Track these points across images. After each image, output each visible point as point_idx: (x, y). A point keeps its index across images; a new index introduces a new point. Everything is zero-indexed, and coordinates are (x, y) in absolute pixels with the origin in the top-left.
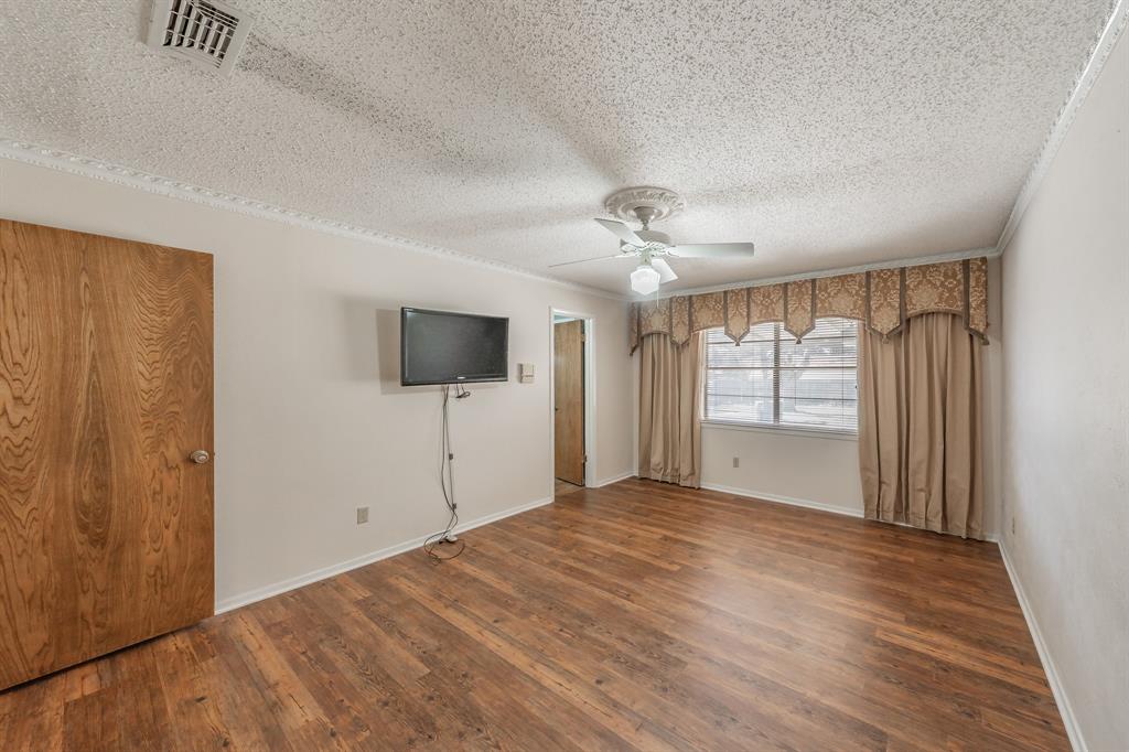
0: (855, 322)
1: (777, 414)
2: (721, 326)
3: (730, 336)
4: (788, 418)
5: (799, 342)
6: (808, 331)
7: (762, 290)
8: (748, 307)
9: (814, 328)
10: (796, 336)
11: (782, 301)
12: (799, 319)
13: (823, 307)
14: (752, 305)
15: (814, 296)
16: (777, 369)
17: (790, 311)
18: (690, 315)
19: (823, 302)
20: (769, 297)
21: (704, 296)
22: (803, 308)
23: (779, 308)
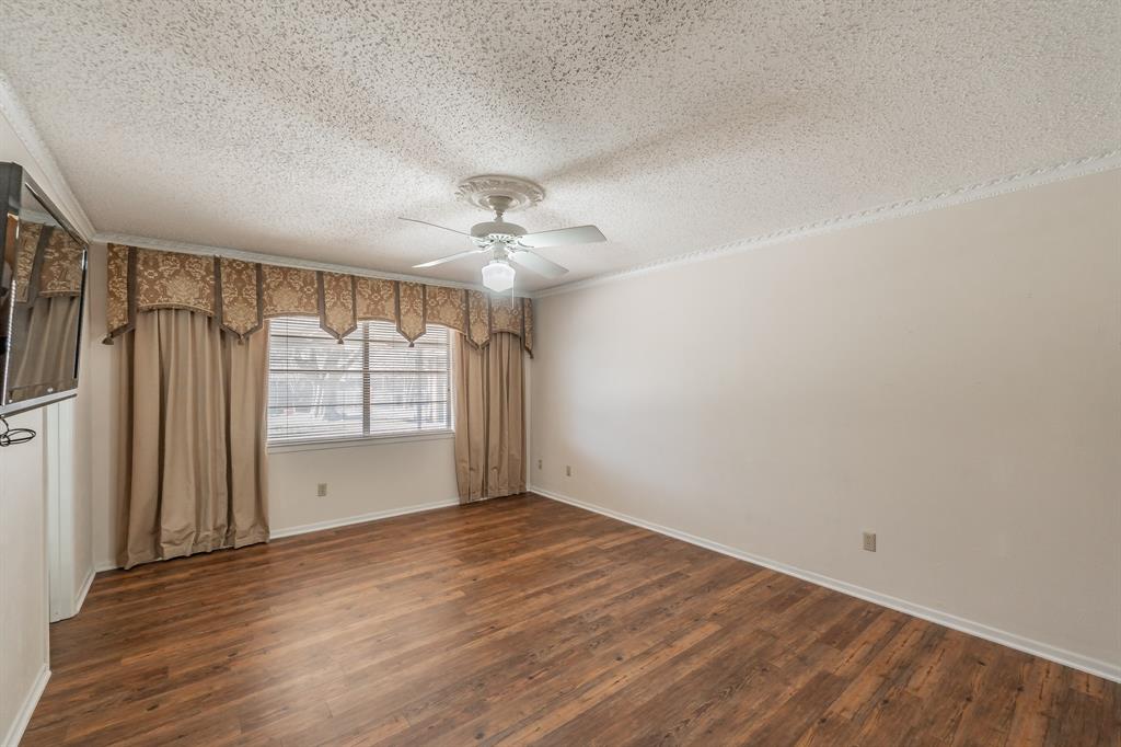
0: (452, 331)
1: (366, 424)
2: (316, 315)
3: (330, 330)
4: (377, 428)
5: (412, 345)
6: (420, 335)
7: (370, 282)
8: (354, 300)
9: (424, 333)
10: (409, 340)
11: (393, 300)
12: (411, 322)
13: (432, 313)
14: (358, 297)
15: (425, 303)
16: (366, 373)
17: (403, 312)
18: (260, 294)
19: (432, 308)
20: (378, 291)
21: (285, 271)
22: (415, 311)
23: (390, 306)
